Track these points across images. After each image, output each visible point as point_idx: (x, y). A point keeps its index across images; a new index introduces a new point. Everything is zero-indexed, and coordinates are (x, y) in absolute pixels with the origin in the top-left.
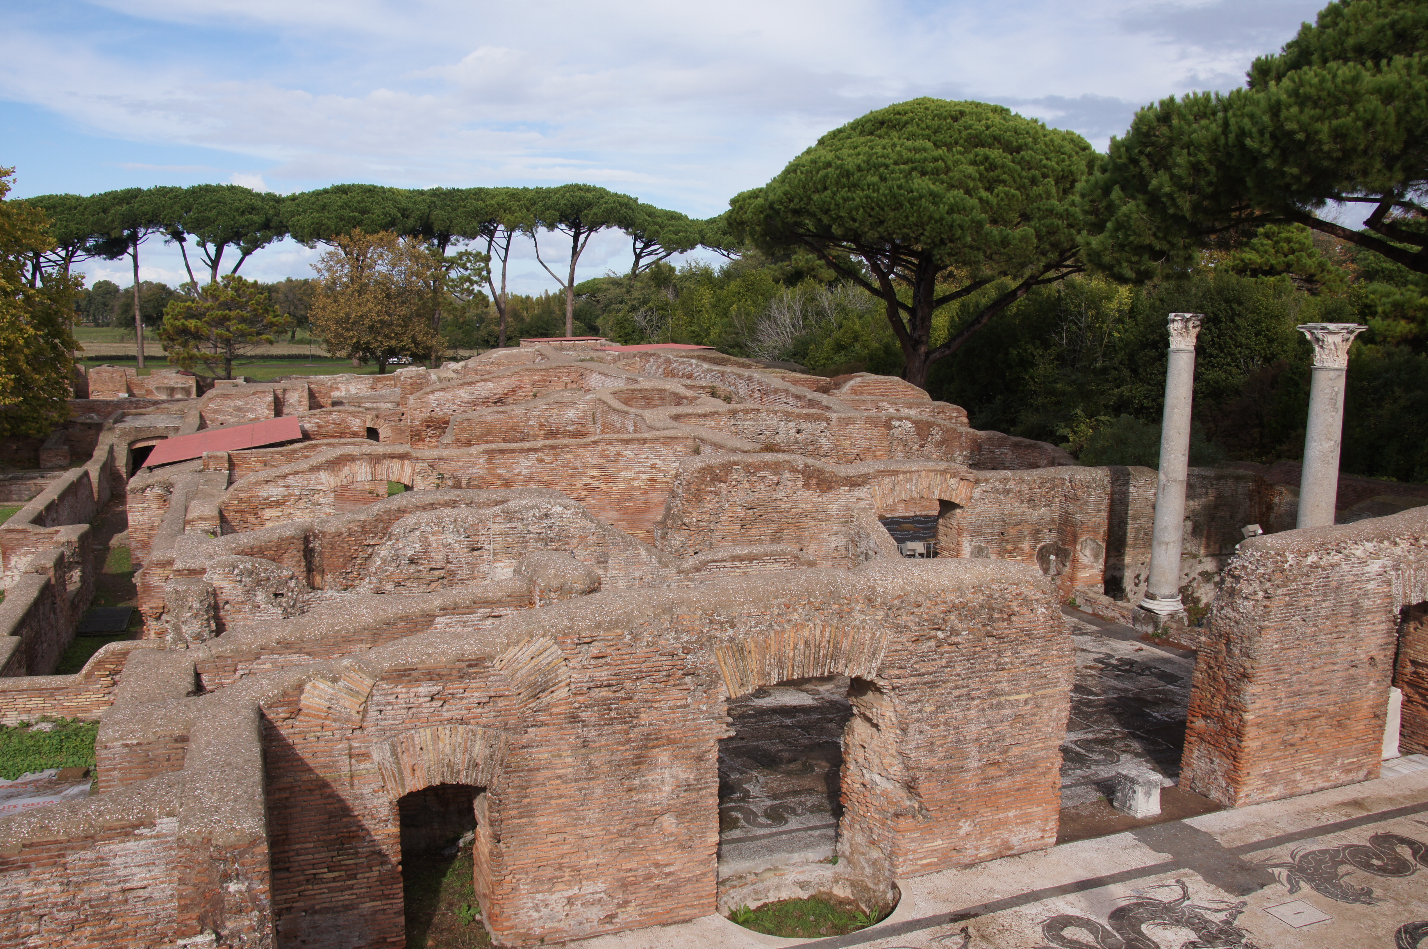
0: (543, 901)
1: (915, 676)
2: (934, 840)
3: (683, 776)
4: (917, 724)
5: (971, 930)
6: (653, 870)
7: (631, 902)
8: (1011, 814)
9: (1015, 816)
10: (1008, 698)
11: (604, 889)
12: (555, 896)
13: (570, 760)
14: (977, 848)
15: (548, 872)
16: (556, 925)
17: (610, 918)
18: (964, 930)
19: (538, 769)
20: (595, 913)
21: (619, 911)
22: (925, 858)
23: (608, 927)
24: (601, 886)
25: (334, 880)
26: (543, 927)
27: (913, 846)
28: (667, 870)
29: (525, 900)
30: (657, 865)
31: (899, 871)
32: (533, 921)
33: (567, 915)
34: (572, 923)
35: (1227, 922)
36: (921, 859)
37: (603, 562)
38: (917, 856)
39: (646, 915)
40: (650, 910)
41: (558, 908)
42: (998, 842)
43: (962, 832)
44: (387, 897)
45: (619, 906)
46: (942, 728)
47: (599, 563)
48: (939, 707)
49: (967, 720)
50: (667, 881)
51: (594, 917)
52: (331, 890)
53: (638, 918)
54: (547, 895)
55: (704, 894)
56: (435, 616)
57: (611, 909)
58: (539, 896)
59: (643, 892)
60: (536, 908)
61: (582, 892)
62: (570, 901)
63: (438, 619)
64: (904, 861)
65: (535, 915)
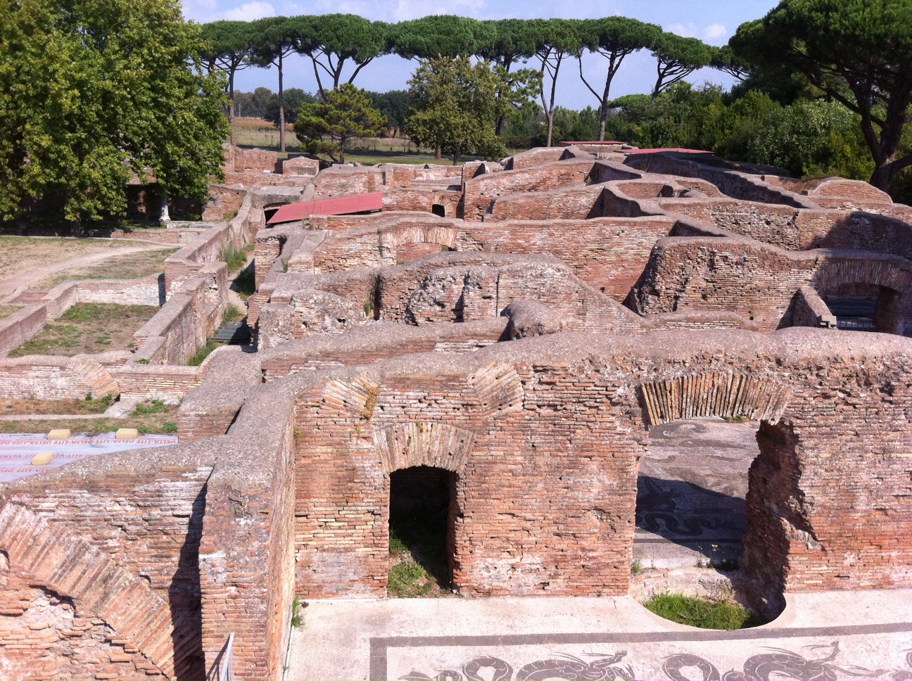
0: (492, 564)
1: (814, 426)
2: (820, 565)
3: (607, 482)
4: (813, 467)
5: (841, 645)
6: (580, 553)
7: (560, 575)
8: (894, 554)
9: (898, 557)
10: (899, 455)
11: (540, 562)
12: (502, 562)
13: (520, 459)
14: (859, 578)
15: (497, 543)
16: (501, 584)
17: (545, 584)
18: (835, 644)
19: (494, 463)
20: (532, 580)
21: (551, 581)
22: (811, 579)
23: (541, 592)
24: (538, 559)
25: (340, 528)
26: (491, 585)
27: (800, 567)
28: (591, 554)
29: (478, 562)
30: (583, 549)
31: (787, 586)
32: (483, 578)
33: (510, 578)
34: (513, 584)
36: (808, 579)
37: (582, 314)
38: (804, 576)
39: (572, 587)
40: (575, 584)
41: (504, 571)
42: (879, 576)
43: (847, 563)
44: (376, 545)
45: (551, 577)
46: (836, 473)
47: (579, 314)
48: (833, 455)
49: (858, 469)
50: (590, 564)
51: (531, 582)
52: (336, 535)
53: (565, 589)
54: (496, 561)
55: (618, 578)
56: (436, 343)
57: (545, 578)
58: (490, 560)
59: (570, 569)
61: (523, 562)
62: (513, 568)
63: (439, 345)
64: (792, 579)
65: (486, 574)
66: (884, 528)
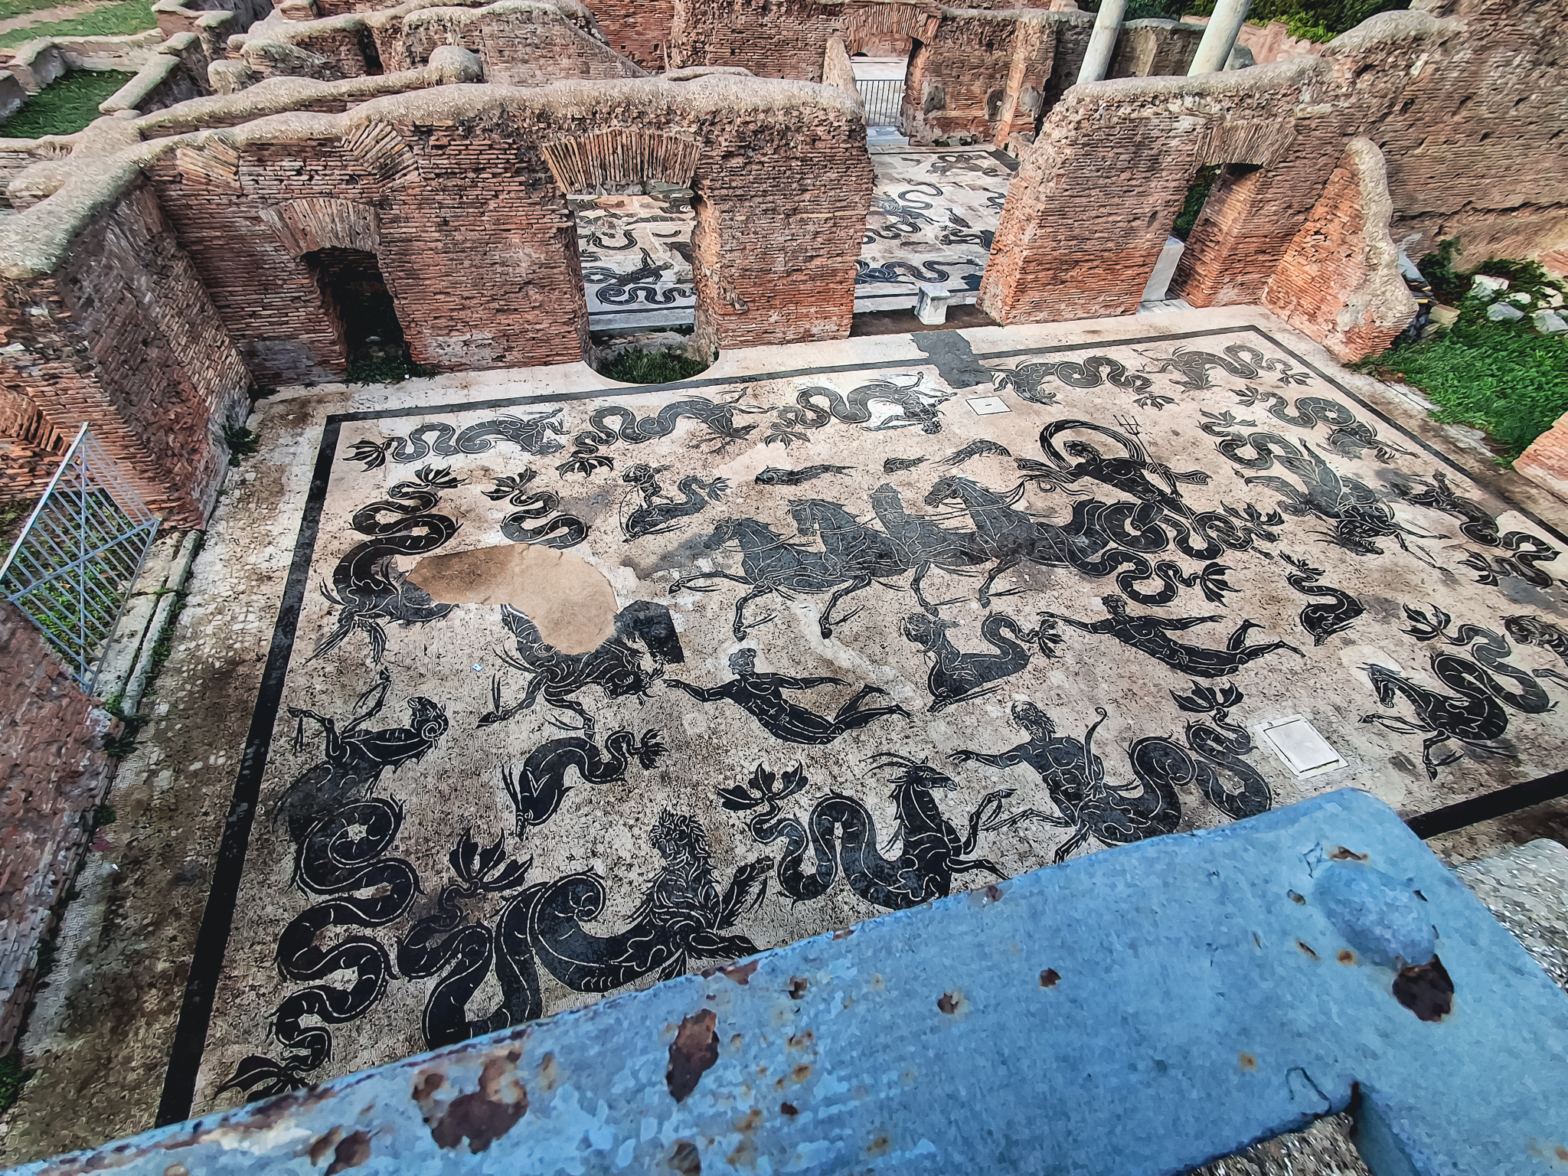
0: (445, 342)
1: (725, 188)
2: (749, 324)
3: (535, 256)
4: (729, 230)
5: (749, 390)
6: (526, 326)
7: (514, 348)
9: (815, 312)
10: (810, 215)
11: (491, 337)
12: (454, 340)
13: (436, 235)
14: (784, 333)
15: (443, 322)
16: (460, 360)
17: (500, 358)
18: (745, 389)
19: (411, 241)
20: (488, 354)
21: (506, 353)
22: (742, 336)
23: (501, 364)
24: (488, 335)
25: (270, 316)
26: (450, 361)
27: (732, 326)
28: (538, 327)
29: (430, 341)
30: (529, 323)
31: (723, 343)
32: (441, 356)
33: (467, 353)
34: (471, 359)
35: (934, 405)
36: (740, 336)
38: (736, 334)
39: (528, 358)
40: (530, 355)
41: (458, 348)
42: (801, 330)
43: (772, 320)
44: (320, 332)
45: (506, 350)
46: (752, 235)
48: (748, 217)
50: (539, 335)
51: (488, 356)
52: (271, 324)
53: (522, 360)
54: (447, 339)
57: (499, 351)
58: (441, 339)
59: (522, 341)
60: (440, 346)
61: (474, 338)
62: (466, 343)
64: (726, 337)
65: (441, 352)
66: (802, 287)
